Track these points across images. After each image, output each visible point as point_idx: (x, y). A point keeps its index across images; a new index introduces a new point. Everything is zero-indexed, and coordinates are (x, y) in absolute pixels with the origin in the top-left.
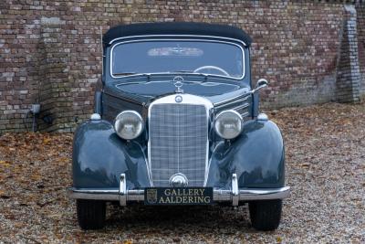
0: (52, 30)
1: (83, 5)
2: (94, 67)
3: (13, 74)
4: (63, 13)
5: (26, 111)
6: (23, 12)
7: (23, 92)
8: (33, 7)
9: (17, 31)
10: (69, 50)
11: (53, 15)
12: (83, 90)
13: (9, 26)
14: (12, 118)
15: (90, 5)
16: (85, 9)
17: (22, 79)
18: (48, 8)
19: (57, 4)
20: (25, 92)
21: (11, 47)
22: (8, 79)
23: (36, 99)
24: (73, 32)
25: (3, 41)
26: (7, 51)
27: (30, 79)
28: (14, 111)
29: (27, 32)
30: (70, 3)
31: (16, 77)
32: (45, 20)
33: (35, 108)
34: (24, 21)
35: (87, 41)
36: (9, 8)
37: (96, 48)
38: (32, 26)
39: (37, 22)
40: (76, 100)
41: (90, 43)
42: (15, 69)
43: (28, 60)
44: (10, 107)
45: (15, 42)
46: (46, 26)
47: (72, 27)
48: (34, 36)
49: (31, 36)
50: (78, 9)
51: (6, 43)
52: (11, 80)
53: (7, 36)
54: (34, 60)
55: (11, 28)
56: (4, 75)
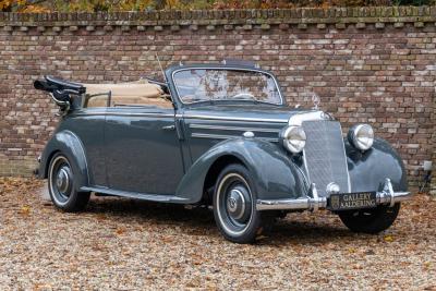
3: (397, 125)
5: (417, 167)
6: (409, 57)
7: (411, 146)
8: (426, 51)
9: (402, 78)
13: (391, 73)
17: (410, 131)
20: (416, 146)
21: (395, 95)
22: (391, 131)
23: (429, 156)
25: (383, 89)
26: (388, 100)
27: (422, 131)
29: (417, 79)
31: (403, 130)
33: (426, 165)
34: (413, 67)
36: (390, 53)
38: (423, 73)
39: (430, 67)
42: (399, 120)
43: (419, 110)
45: (401, 90)
48: (427, 84)
49: (423, 84)
51: (386, 91)
52: (395, 131)
53: (388, 84)
54: (428, 110)
55: (394, 75)
56: (385, 125)
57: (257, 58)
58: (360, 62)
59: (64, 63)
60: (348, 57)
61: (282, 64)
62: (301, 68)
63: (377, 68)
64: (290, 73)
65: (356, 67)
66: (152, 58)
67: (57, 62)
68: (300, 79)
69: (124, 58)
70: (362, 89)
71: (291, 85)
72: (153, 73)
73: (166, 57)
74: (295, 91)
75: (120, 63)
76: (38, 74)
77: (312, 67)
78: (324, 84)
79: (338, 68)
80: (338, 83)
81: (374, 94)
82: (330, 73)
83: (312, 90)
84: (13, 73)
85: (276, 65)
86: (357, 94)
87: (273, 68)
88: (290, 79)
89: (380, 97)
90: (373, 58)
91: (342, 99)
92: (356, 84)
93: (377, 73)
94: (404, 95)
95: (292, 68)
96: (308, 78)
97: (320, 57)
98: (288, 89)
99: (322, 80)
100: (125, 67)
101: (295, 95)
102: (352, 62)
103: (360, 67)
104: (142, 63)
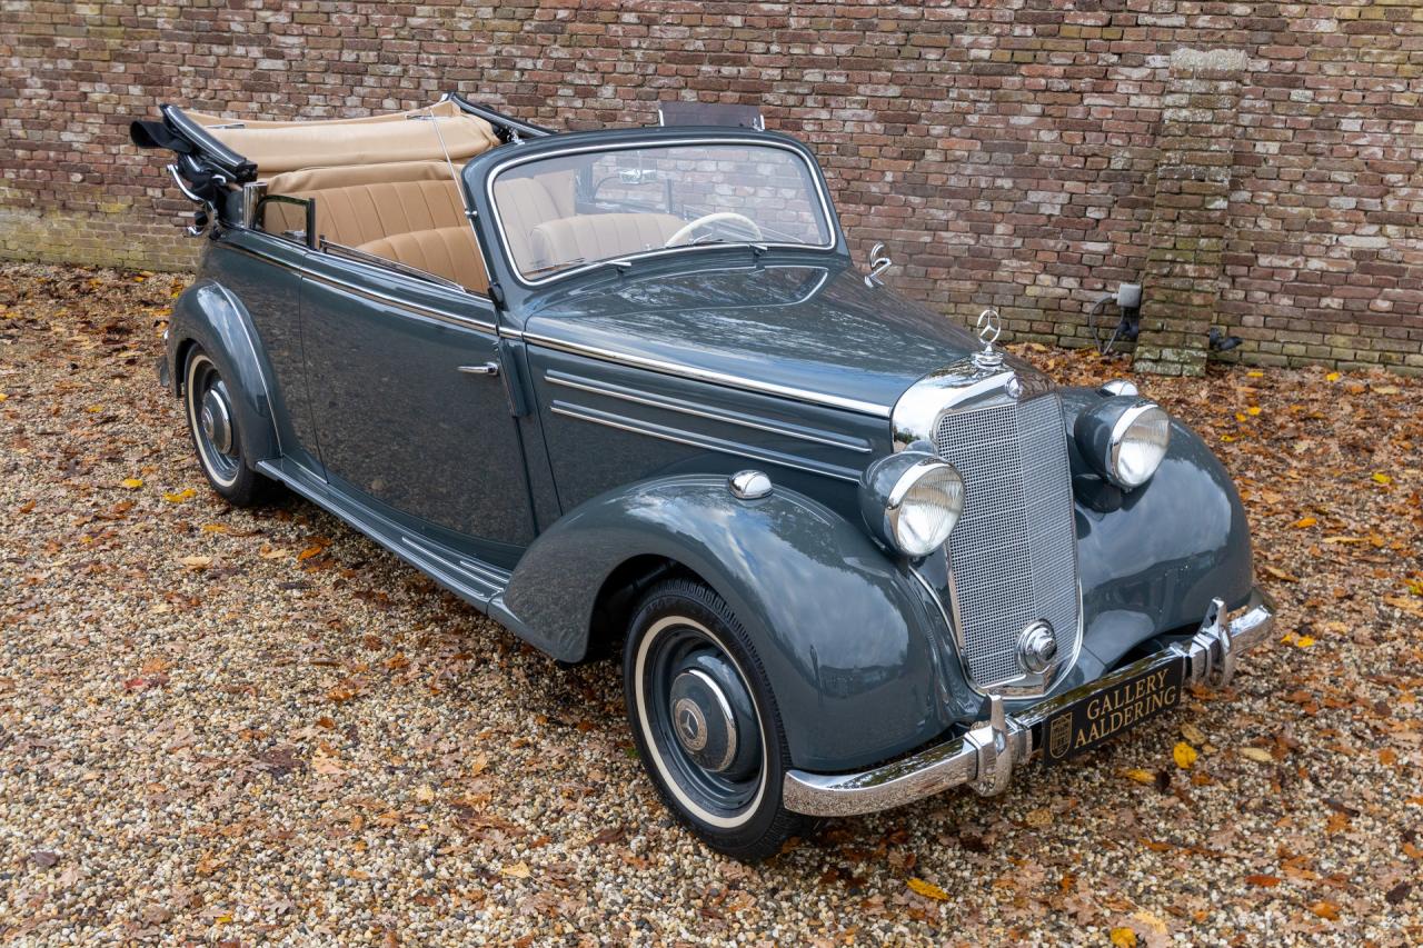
0: (1202, 87)
1: (1347, 13)
2: (1373, 204)
3: (1063, 198)
4: (1262, 37)
5: (1101, 297)
6: (1112, 33)
7: (1090, 246)
8: (1149, 19)
9: (1085, 83)
10: (1273, 148)
11: (1221, 43)
12: (1315, 264)
13: (1058, 71)
14: (1053, 308)
15: (1378, 13)
16: (1353, 28)
17: (1093, 213)
18: (1203, 21)
19: (1241, 9)
20: (1102, 247)
21: (1063, 125)
22: (1046, 210)
23: (1132, 271)
24: (1296, 94)
25: (1037, 109)
26: (1046, 136)
27: (1121, 215)
28: (1059, 292)
29: (1122, 88)
30: (1296, 9)
31: (1075, 209)
32: (1187, 57)
33: (1125, 293)
34: (1115, 59)
35: (1350, 124)
36: (1060, 21)
37: (1387, 148)
38: (1137, 74)
39: (1157, 61)
40: (1286, 291)
41: (1363, 131)
42: (1069, 185)
43: (1118, 164)
44: (1045, 279)
45: (1079, 112)
46: (1182, 74)
47: (1292, 81)
48: (1145, 101)
49: (1134, 101)
50: (1325, 26)
51: (1043, 115)
52: (1057, 212)
53: (1048, 97)
54: (1141, 165)
55: (1066, 76)
56: (1034, 197)
57: (737, 21)
58: (986, 40)
59: (283, 18)
60: (957, 28)
61: (797, 38)
62: (842, 50)
63: (1028, 56)
64: (813, 63)
65: (974, 53)
66: (487, 12)
67: (268, 15)
68: (838, 79)
69: (423, 10)
70: (986, 107)
71: (815, 90)
72: (492, 49)
73: (520, 12)
74: (825, 106)
75: (413, 21)
76: (228, 43)
77: (867, 48)
78: (894, 90)
79: (932, 55)
80: (931, 90)
81: (1014, 120)
82: (912, 66)
83: (865, 106)
84: (169, 37)
85: (781, 42)
86: (973, 119)
87: (775, 48)
88: (814, 76)
89: (1027, 128)
90: (1018, 31)
91: (937, 130)
92: (972, 95)
93: (1024, 70)
94: (1085, 126)
95: (819, 51)
96: (856, 75)
97: (891, 25)
98: (810, 102)
99: (891, 81)
100: (425, 34)
101: (824, 114)
102: (966, 39)
103: (985, 54)
104: (465, 25)
